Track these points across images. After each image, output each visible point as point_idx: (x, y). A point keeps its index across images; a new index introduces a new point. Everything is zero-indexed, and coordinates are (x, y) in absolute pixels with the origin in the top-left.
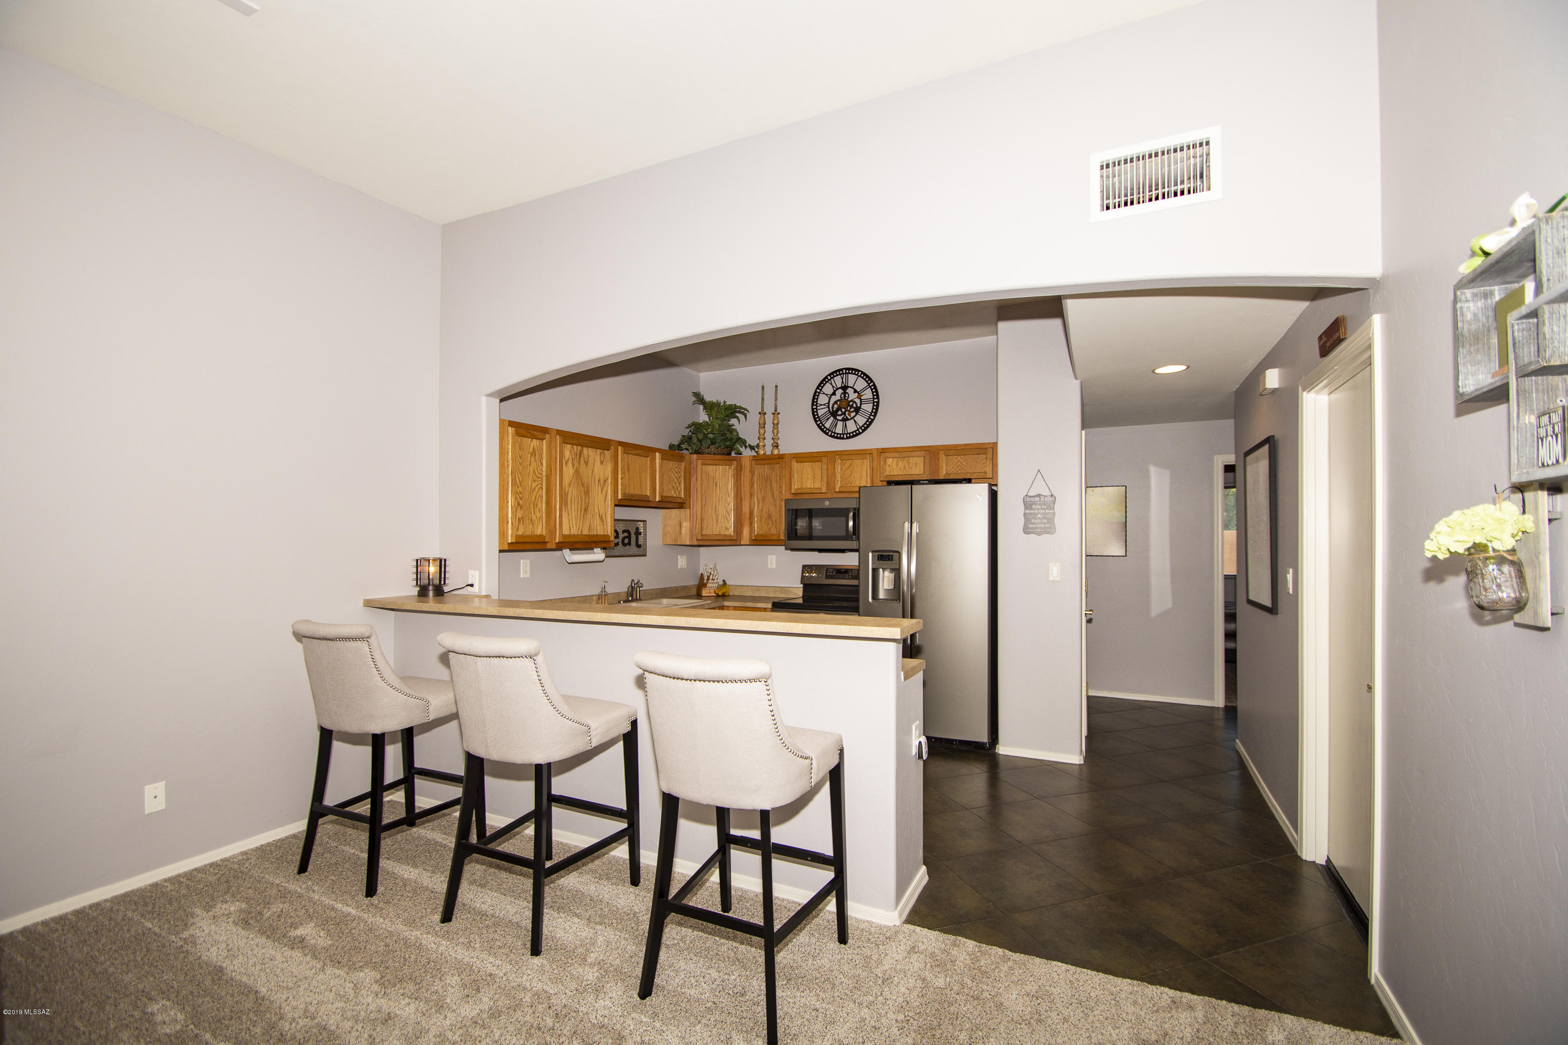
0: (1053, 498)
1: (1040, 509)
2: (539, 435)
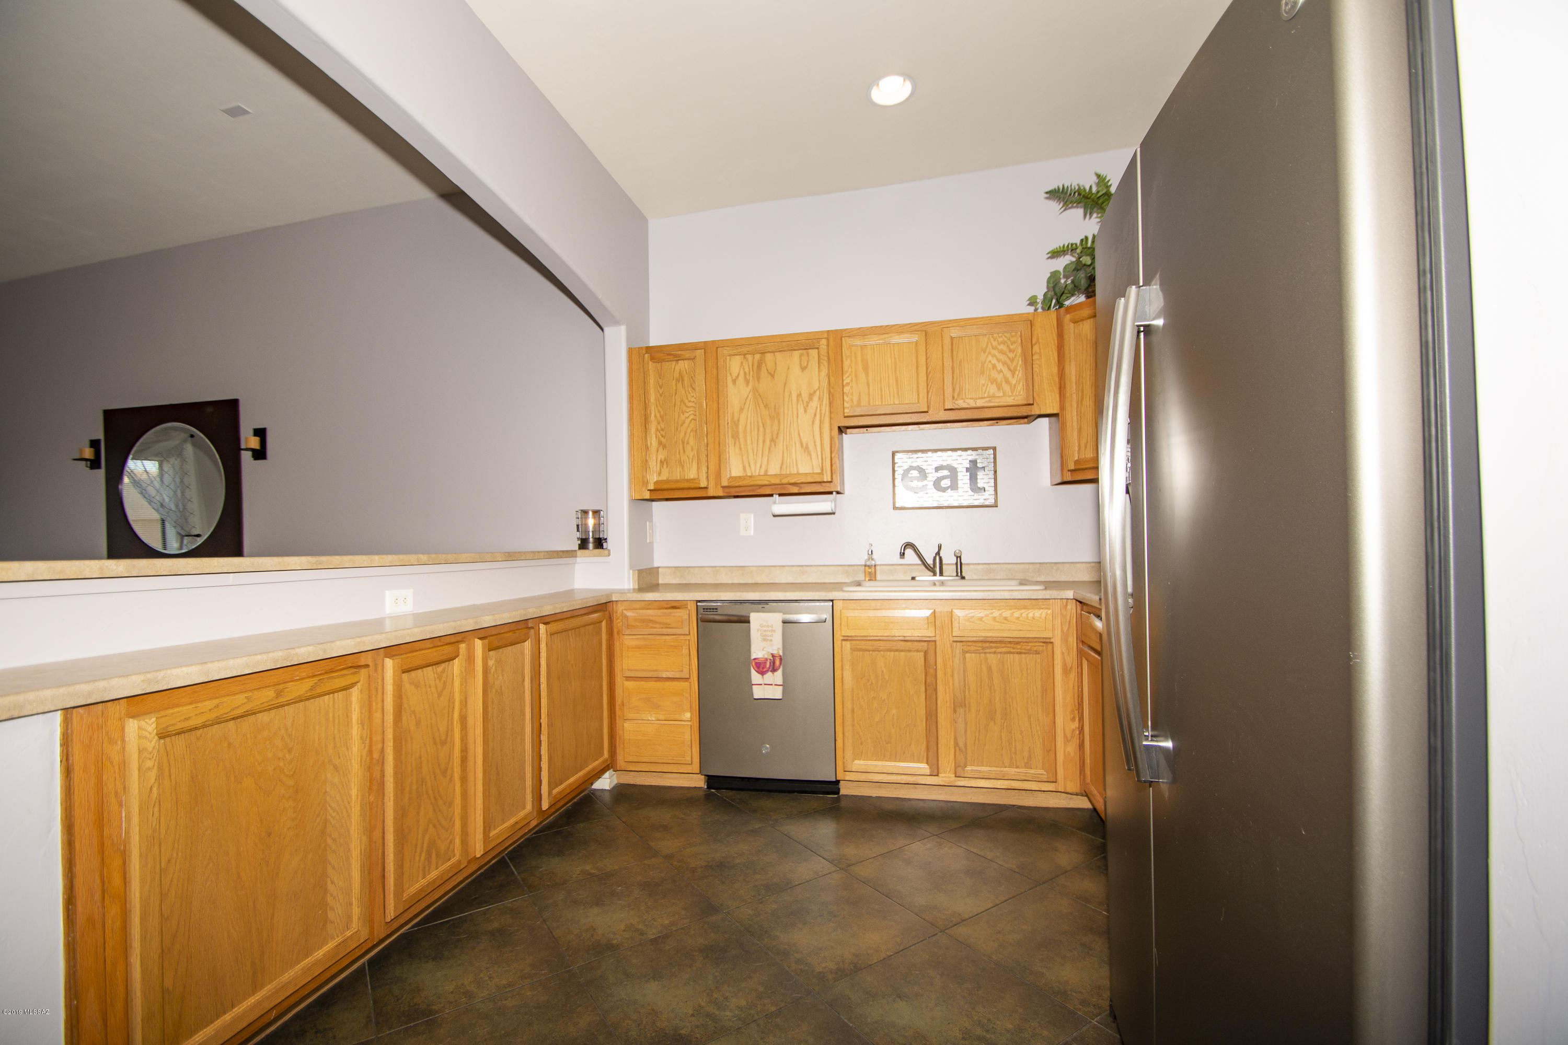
2: (687, 354)
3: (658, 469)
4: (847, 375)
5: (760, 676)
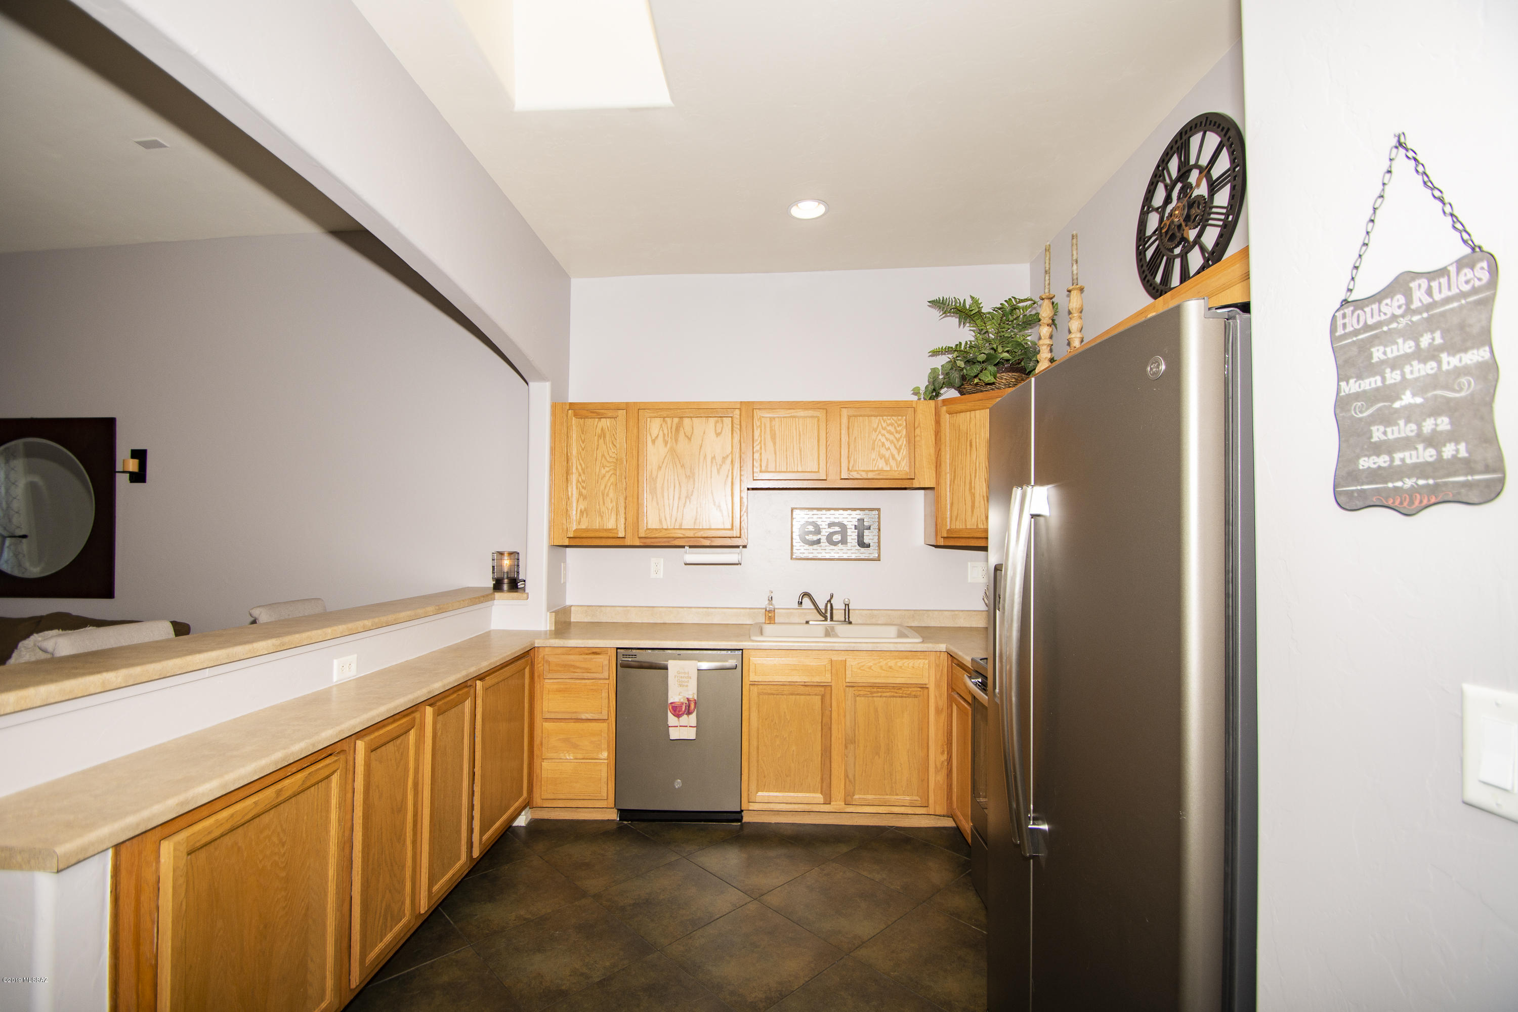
0: (1481, 273)
1: (1406, 358)
2: (610, 413)
3: (578, 518)
4: (757, 443)
5: (676, 719)
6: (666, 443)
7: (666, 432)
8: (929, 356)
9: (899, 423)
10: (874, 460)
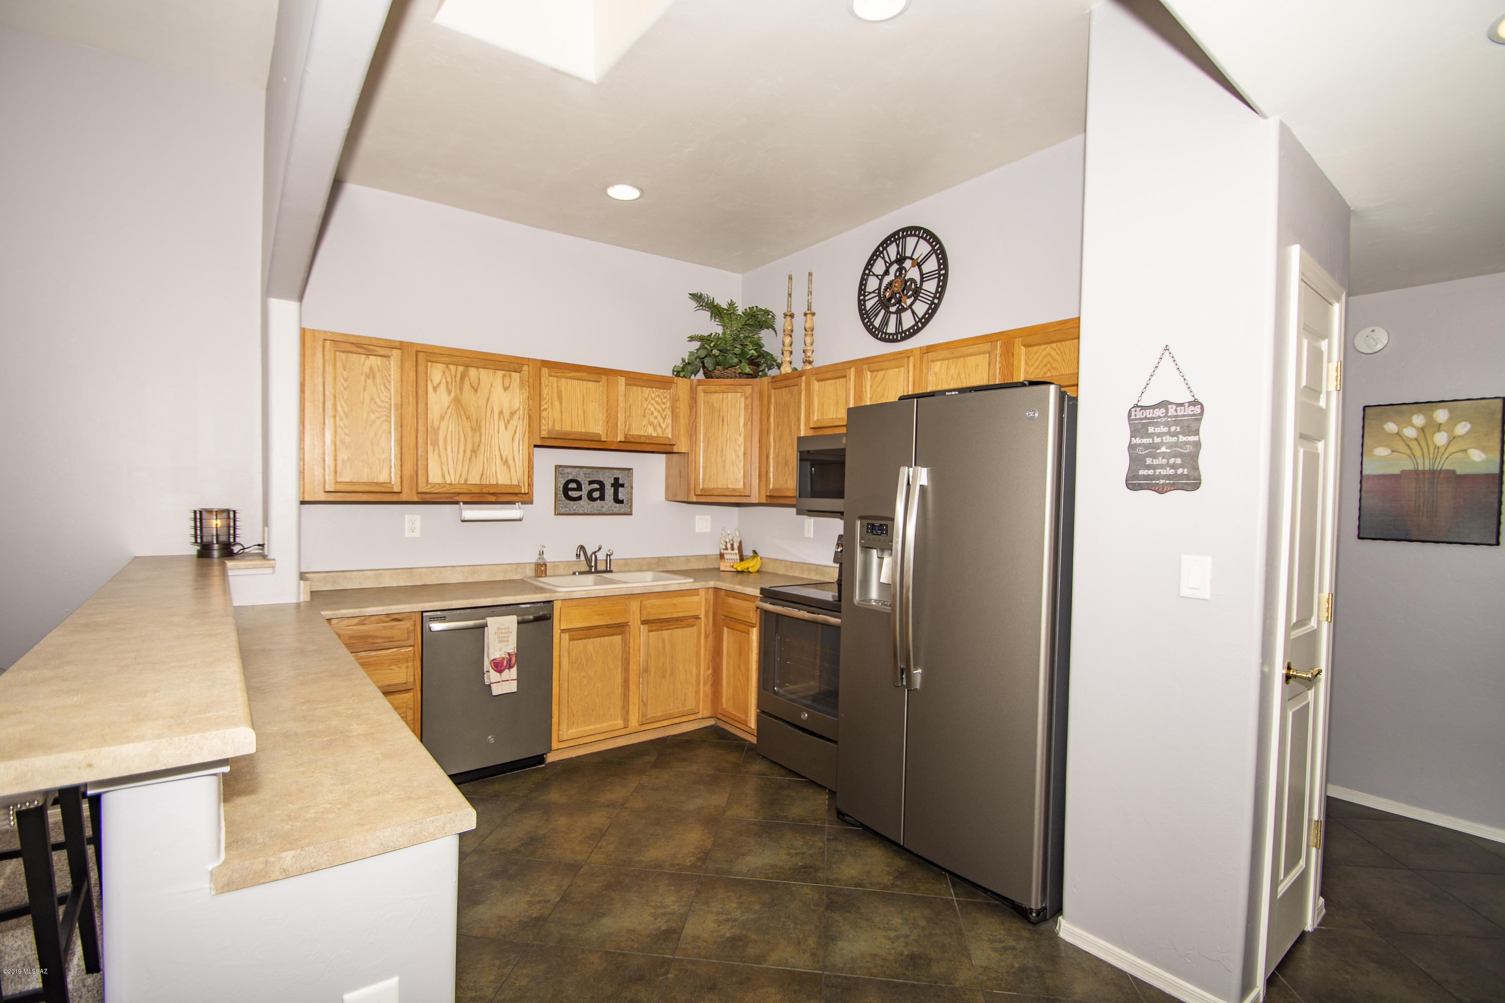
0: (1197, 409)
1: (1164, 434)
2: (382, 352)
3: (339, 469)
4: (546, 401)
5: (498, 674)
6: (449, 392)
7: (449, 379)
8: (689, 341)
9: (665, 395)
10: (645, 426)
